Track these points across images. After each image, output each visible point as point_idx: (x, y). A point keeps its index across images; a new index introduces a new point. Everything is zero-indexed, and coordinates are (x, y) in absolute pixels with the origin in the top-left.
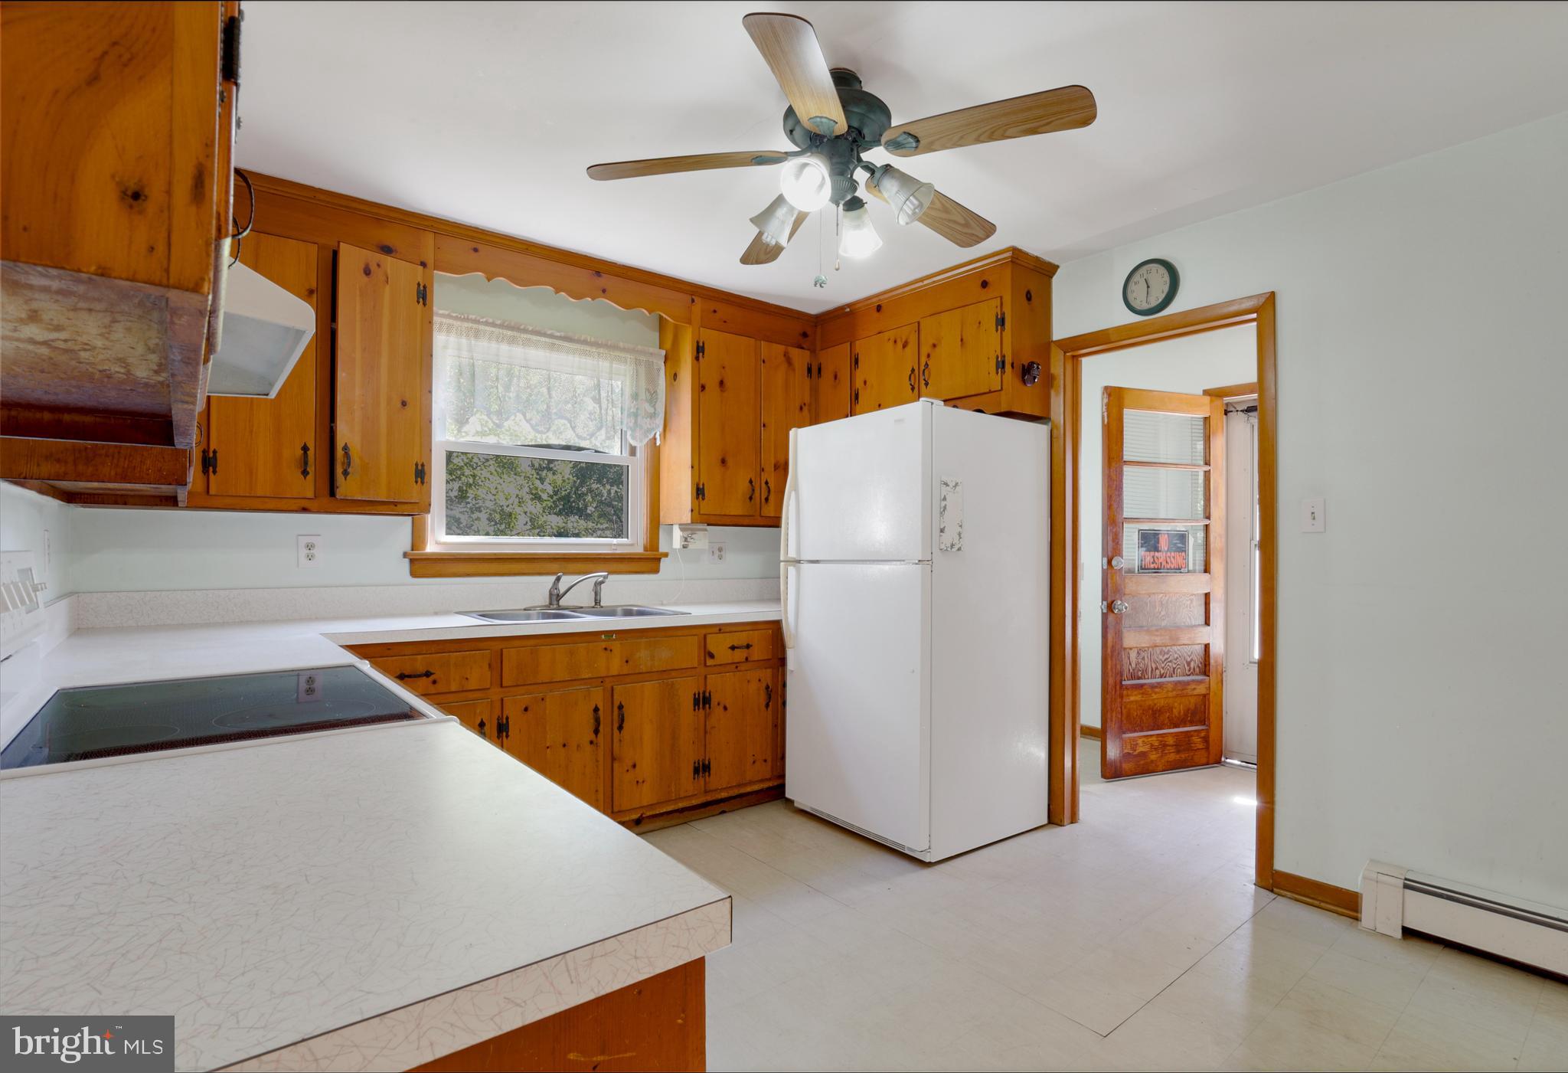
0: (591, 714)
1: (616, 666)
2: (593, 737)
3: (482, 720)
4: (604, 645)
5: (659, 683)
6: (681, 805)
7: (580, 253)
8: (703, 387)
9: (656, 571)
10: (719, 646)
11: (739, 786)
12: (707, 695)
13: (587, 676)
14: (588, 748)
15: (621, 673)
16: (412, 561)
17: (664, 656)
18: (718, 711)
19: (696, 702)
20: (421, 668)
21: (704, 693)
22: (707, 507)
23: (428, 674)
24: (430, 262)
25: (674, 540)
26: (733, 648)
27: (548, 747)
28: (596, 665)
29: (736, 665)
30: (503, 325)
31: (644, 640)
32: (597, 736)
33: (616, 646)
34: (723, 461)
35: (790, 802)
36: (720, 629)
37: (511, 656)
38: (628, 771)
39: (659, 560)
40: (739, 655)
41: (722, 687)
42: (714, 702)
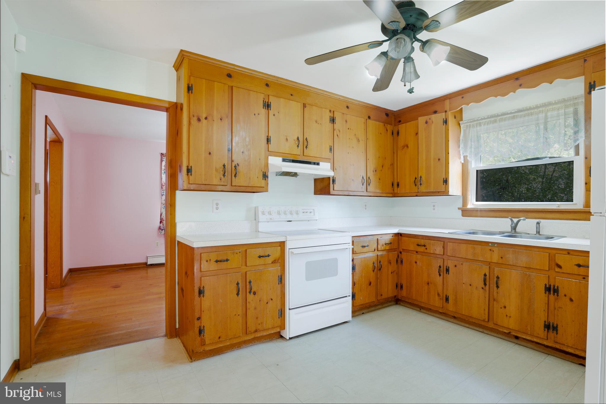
0: (483, 276)
1: (495, 258)
2: (484, 286)
3: (440, 265)
4: (490, 248)
5: (521, 272)
6: (535, 340)
7: (508, 74)
10: (564, 263)
12: (556, 288)
13: (481, 260)
14: (481, 290)
15: (498, 262)
16: (462, 211)
17: (523, 259)
18: (563, 298)
20: (423, 244)
21: (554, 286)
23: (425, 246)
24: (448, 110)
26: (578, 265)
27: (464, 283)
28: (485, 256)
29: (583, 277)
30: (489, 117)
31: (511, 250)
32: (485, 287)
33: (496, 250)
36: (569, 252)
37: (450, 245)
38: (501, 308)
41: (568, 286)
42: (561, 293)
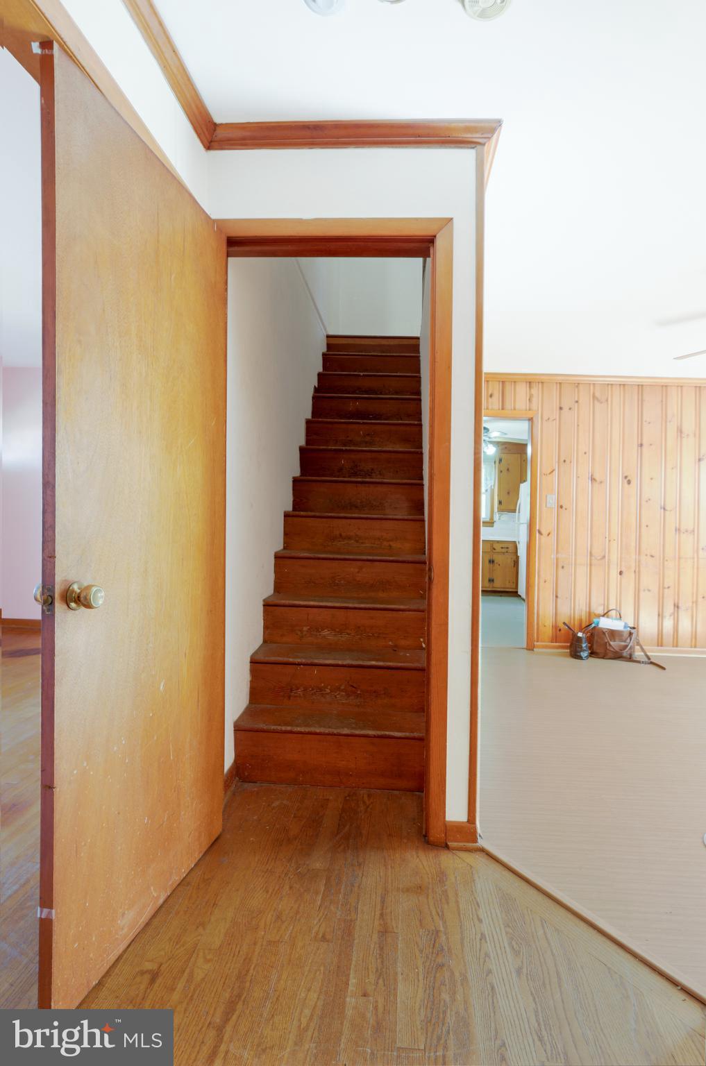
8: (501, 472)
9: (493, 526)
10: (498, 547)
11: (504, 588)
12: (493, 560)
18: (496, 566)
19: (490, 561)
22: (503, 507)
25: (496, 517)
26: (502, 548)
29: (504, 553)
34: (508, 493)
35: (520, 596)
36: (498, 542)
39: (493, 523)
40: (504, 550)
41: (498, 558)
42: (495, 562)
